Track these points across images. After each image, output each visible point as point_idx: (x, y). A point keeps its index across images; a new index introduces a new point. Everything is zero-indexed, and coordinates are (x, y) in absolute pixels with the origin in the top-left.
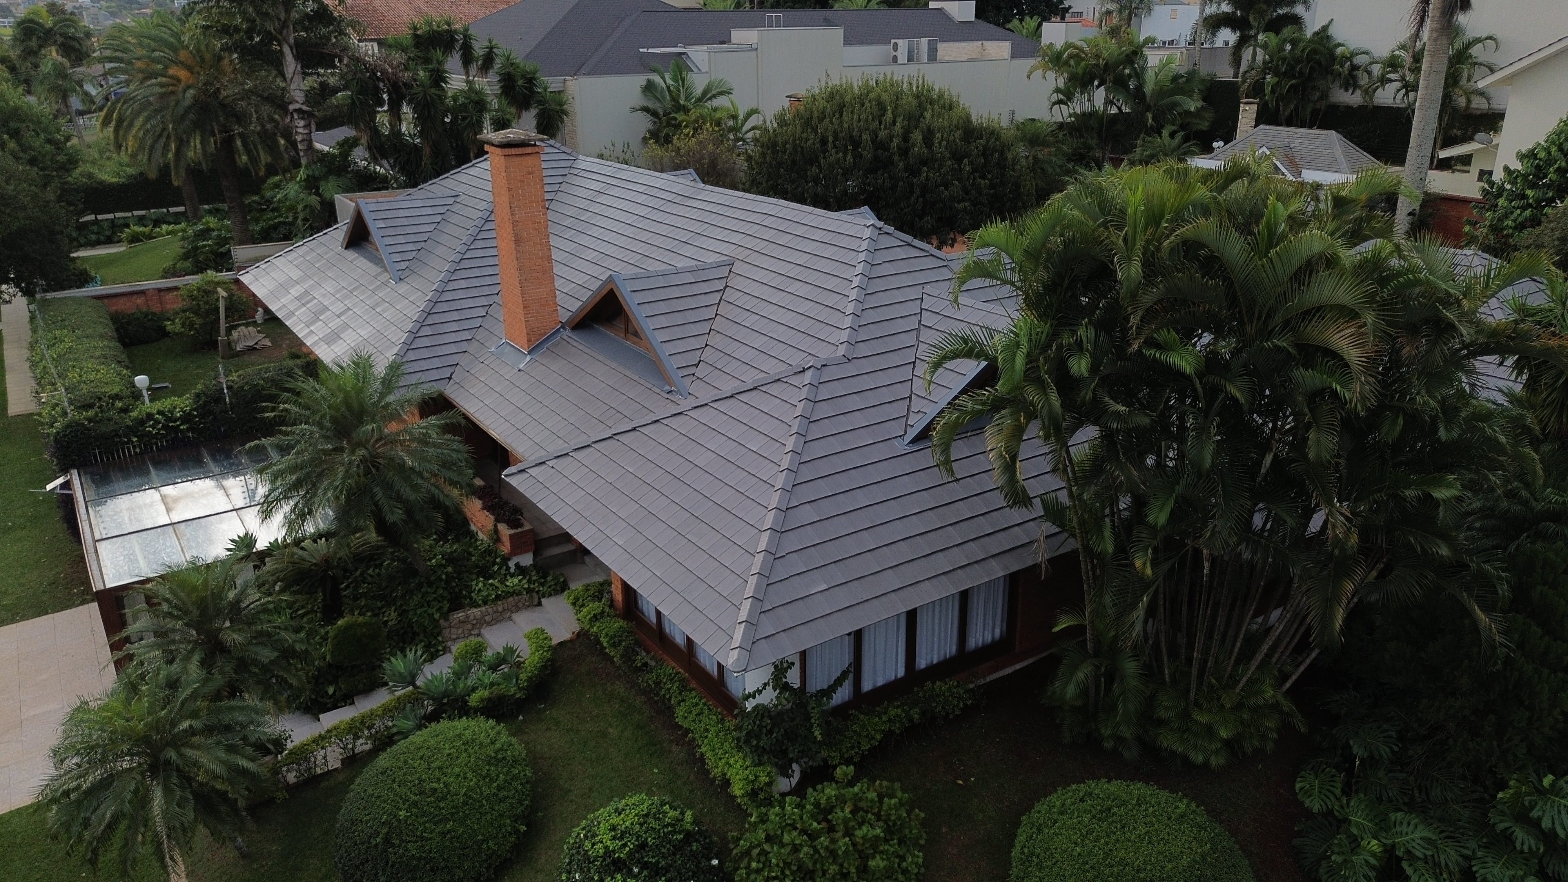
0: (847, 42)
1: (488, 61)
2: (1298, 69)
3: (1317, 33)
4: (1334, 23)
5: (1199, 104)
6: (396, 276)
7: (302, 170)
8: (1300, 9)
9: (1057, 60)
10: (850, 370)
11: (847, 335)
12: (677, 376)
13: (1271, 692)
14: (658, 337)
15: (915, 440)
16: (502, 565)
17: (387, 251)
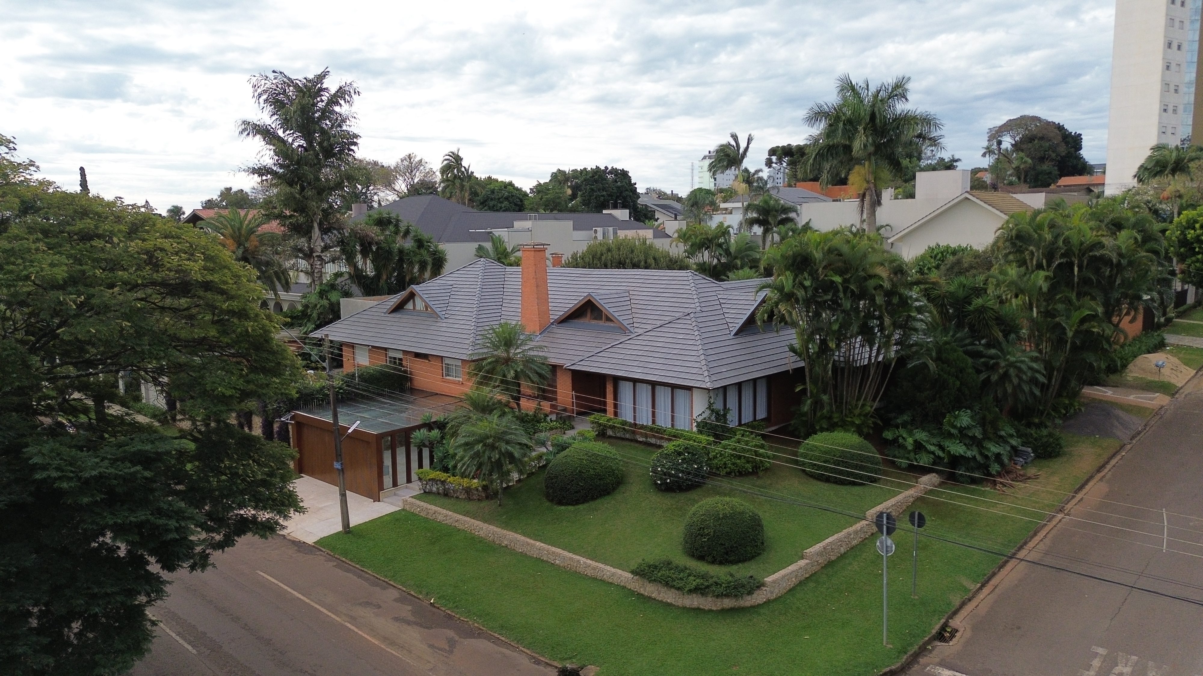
0: (575, 229)
1: (407, 232)
3: (804, 226)
4: (812, 221)
6: (443, 317)
7: (317, 287)
8: (792, 215)
9: (683, 237)
10: (704, 314)
11: (698, 304)
12: (628, 326)
13: (869, 409)
14: (616, 314)
15: (735, 335)
16: (545, 419)
17: (434, 307)
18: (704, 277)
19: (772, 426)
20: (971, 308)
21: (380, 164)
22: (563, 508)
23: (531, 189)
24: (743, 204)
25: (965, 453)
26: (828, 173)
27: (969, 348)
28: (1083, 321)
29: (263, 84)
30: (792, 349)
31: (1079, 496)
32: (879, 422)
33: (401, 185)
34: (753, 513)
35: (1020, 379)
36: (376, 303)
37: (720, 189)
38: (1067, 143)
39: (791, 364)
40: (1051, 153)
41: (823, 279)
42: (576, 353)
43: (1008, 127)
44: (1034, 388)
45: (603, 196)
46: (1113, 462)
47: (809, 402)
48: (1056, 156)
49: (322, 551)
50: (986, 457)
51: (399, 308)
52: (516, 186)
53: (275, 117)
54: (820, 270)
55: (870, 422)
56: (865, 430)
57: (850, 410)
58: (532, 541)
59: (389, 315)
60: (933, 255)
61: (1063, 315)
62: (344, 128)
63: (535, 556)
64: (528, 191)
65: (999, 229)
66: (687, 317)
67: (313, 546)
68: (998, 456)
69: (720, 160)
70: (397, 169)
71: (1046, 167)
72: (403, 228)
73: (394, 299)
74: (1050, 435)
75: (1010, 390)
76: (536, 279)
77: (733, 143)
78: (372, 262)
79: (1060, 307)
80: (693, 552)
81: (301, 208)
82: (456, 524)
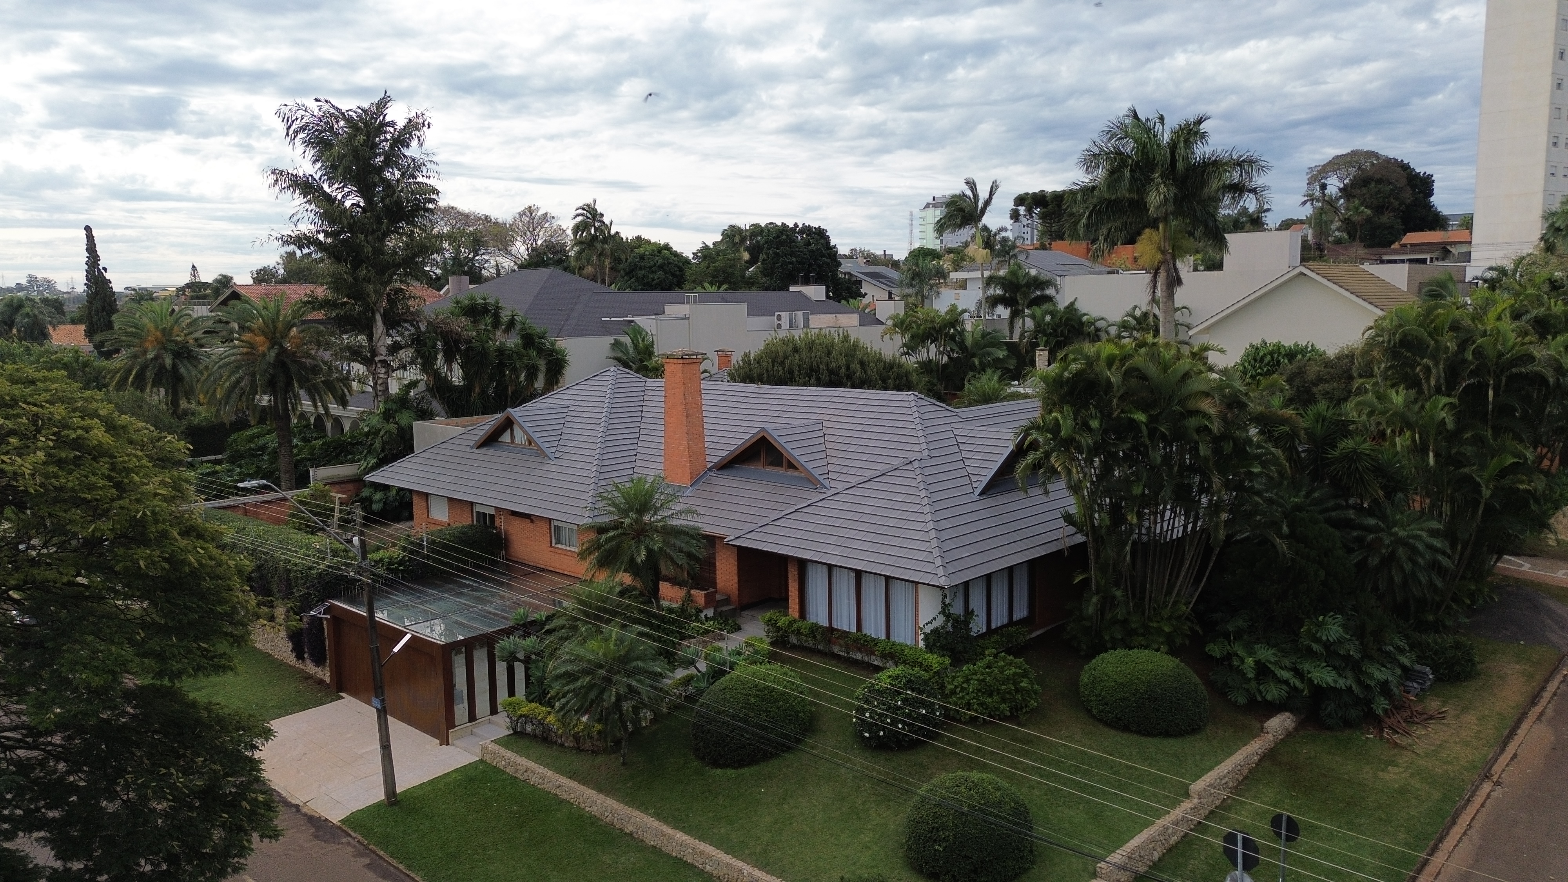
0: (749, 314)
1: (511, 324)
2: (1059, 331)
3: (1067, 307)
4: (1078, 300)
5: (1005, 353)
6: (552, 456)
7: (381, 405)
8: (1050, 291)
9: (901, 325)
10: (934, 462)
11: (924, 446)
12: (821, 478)
13: (1184, 608)
14: (802, 459)
15: (981, 494)
16: (697, 616)
17: (539, 441)
18: (933, 401)
19: (1036, 630)
20: (1337, 453)
21: (493, 220)
22: (719, 771)
23: (693, 253)
24: (982, 275)
25: (1335, 681)
26: (1105, 239)
27: (1333, 514)
28: (1503, 473)
29: (299, 116)
30: (1068, 518)
31: (1511, 749)
32: (1197, 628)
33: (521, 249)
34: (1016, 802)
35: (1414, 562)
36: (461, 430)
37: (949, 248)
38: (1413, 187)
39: (1067, 539)
40: (1392, 200)
41: (1118, 416)
42: (743, 518)
43: (1335, 165)
44: (1434, 577)
45: (792, 263)
46: (1552, 687)
47: (1095, 600)
48: (1400, 204)
49: (350, 836)
50: (1368, 687)
51: (491, 440)
52: (674, 249)
53: (319, 165)
54: (1115, 401)
55: (1186, 627)
56: (1178, 641)
57: (1155, 609)
58: (669, 831)
59: (477, 451)
60: (1258, 358)
61: (1474, 465)
62: (420, 179)
63: (674, 854)
64: (691, 256)
65: (1370, 328)
66: (909, 467)
67: (339, 828)
68: (1385, 687)
69: (951, 216)
70: (513, 227)
71: (1385, 218)
72: (505, 317)
73: (487, 423)
74: (1458, 646)
75: (1398, 579)
76: (686, 404)
77: (969, 193)
78: (462, 367)
79: (1469, 450)
80: (921, 866)
81: (357, 294)
82: (558, 791)
